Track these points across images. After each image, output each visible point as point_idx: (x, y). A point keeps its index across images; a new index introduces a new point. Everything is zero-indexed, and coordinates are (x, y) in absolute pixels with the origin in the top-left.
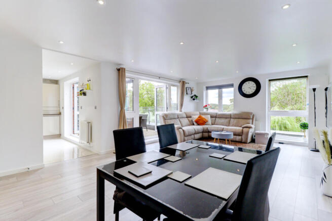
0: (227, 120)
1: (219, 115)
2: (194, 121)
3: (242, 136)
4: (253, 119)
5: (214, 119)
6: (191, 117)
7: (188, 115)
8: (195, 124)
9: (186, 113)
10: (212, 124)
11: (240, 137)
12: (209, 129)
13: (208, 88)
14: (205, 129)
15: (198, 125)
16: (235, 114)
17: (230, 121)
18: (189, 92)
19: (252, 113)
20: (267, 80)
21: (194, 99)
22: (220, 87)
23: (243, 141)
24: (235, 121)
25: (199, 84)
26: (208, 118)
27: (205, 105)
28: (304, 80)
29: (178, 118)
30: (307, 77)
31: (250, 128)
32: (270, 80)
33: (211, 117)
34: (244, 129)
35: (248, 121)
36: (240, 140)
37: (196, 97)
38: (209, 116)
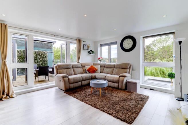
0: (111, 69)
1: (107, 65)
2: (86, 70)
3: (118, 83)
4: (129, 69)
5: (103, 68)
6: (85, 67)
7: (83, 65)
8: (87, 72)
9: (81, 64)
10: (101, 73)
11: (117, 84)
12: (96, 76)
13: (101, 45)
14: (94, 76)
15: (90, 73)
16: (117, 65)
17: (113, 70)
18: (86, 48)
19: (129, 64)
20: (142, 37)
21: (90, 54)
22: (109, 44)
23: (119, 88)
24: (117, 70)
25: (95, 43)
26: (98, 67)
27: (99, 57)
28: (172, 36)
29: (73, 68)
30: (174, 33)
31: (125, 77)
32: (144, 37)
33: (101, 67)
34: (121, 77)
35: (126, 70)
36: (117, 87)
37: (93, 52)
38: (99, 66)
